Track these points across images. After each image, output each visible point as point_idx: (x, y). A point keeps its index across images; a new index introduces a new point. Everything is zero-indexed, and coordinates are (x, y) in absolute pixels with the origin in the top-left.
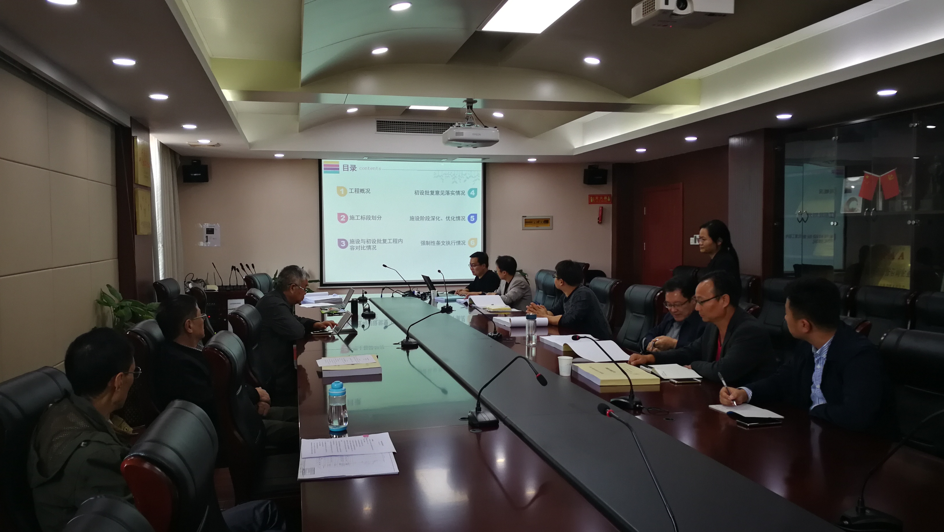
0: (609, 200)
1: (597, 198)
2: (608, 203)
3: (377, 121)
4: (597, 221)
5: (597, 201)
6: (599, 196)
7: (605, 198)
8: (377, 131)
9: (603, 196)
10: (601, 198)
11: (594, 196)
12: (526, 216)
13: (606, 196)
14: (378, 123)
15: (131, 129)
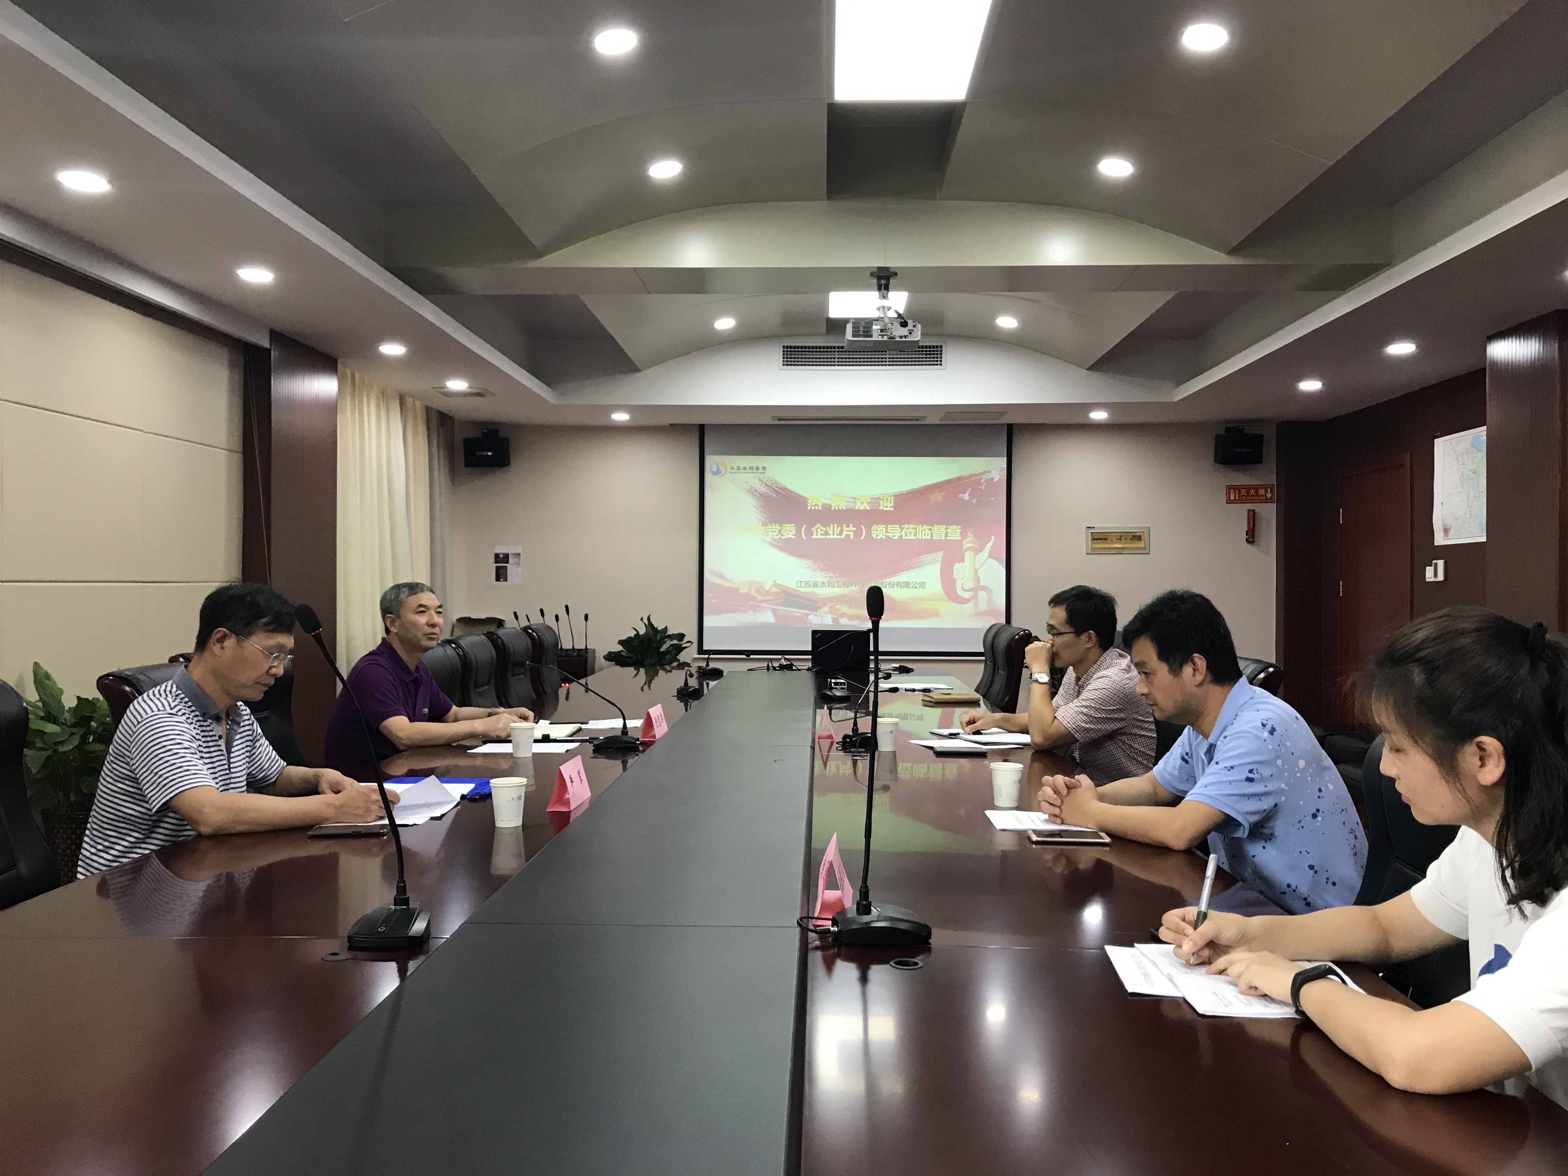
0: (1269, 495)
1: (1243, 492)
2: (1267, 501)
3: (784, 348)
4: (1245, 537)
5: (1244, 498)
6: (1248, 488)
7: (1262, 492)
8: (784, 365)
9: (1257, 488)
10: (1253, 492)
11: (1237, 488)
12: (1094, 527)
13: (1261, 488)
14: (785, 349)
15: (269, 350)
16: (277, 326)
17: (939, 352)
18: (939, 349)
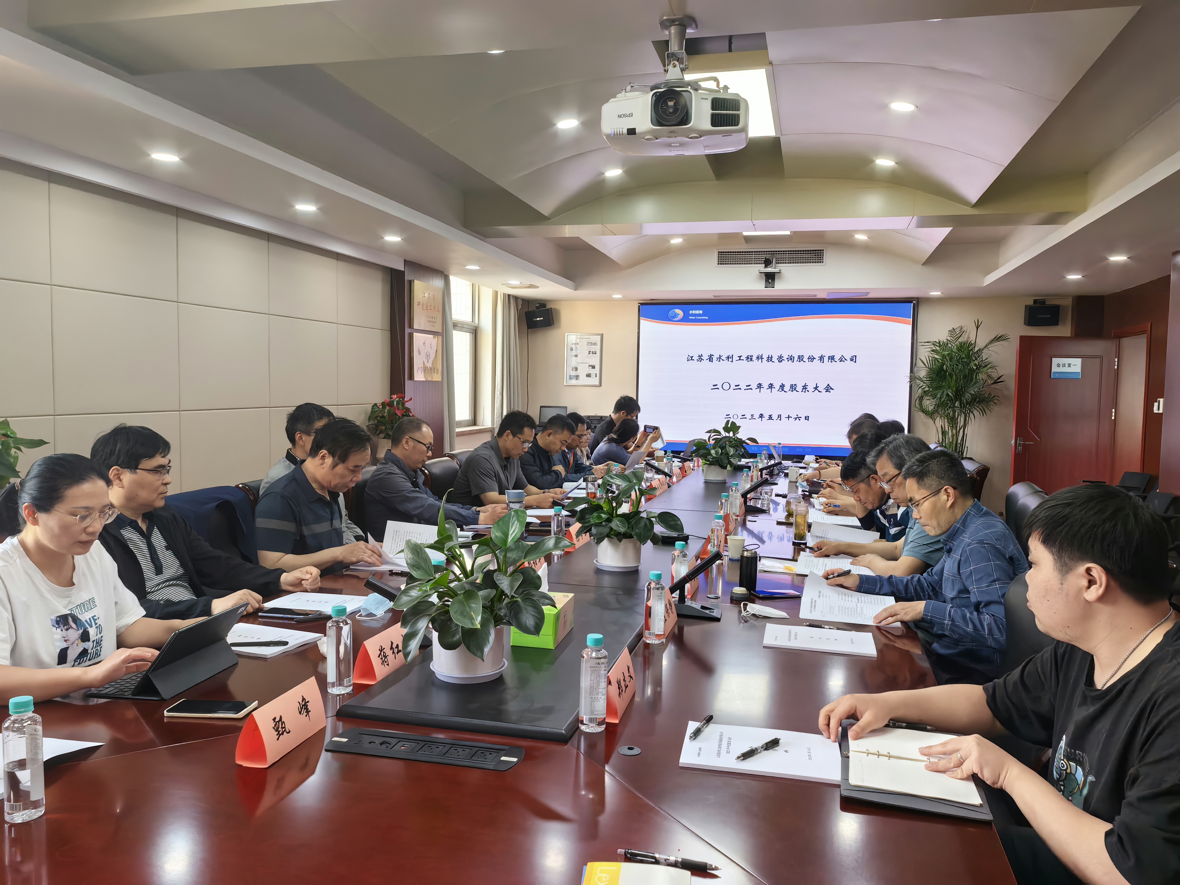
3: (719, 252)
8: (718, 264)
14: (720, 254)
15: (404, 272)
16: (407, 259)
17: (822, 254)
18: (822, 252)
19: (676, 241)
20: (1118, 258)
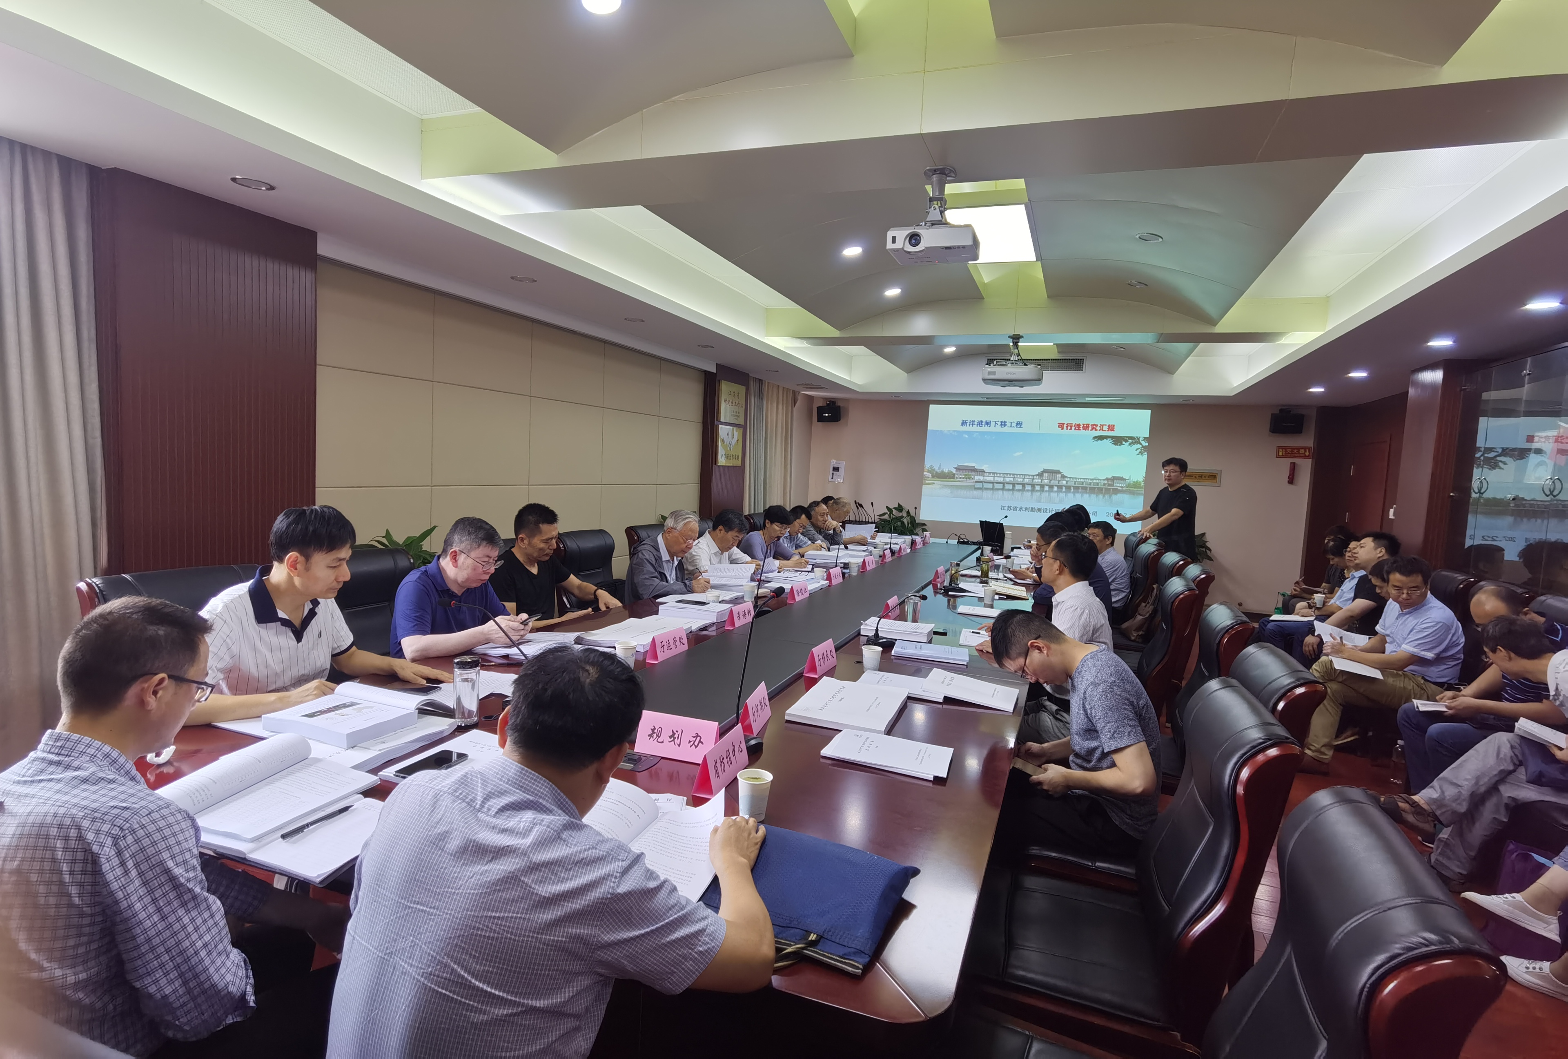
0: (1307, 454)
1: (1289, 451)
2: (1305, 457)
3: (988, 360)
4: (1287, 479)
5: (1289, 454)
6: (1293, 448)
7: (1302, 451)
9: (1299, 449)
10: (1296, 451)
11: (1285, 448)
13: (1303, 448)
15: (716, 375)
16: (718, 361)
17: (1082, 362)
19: (950, 350)
20: (1358, 374)
